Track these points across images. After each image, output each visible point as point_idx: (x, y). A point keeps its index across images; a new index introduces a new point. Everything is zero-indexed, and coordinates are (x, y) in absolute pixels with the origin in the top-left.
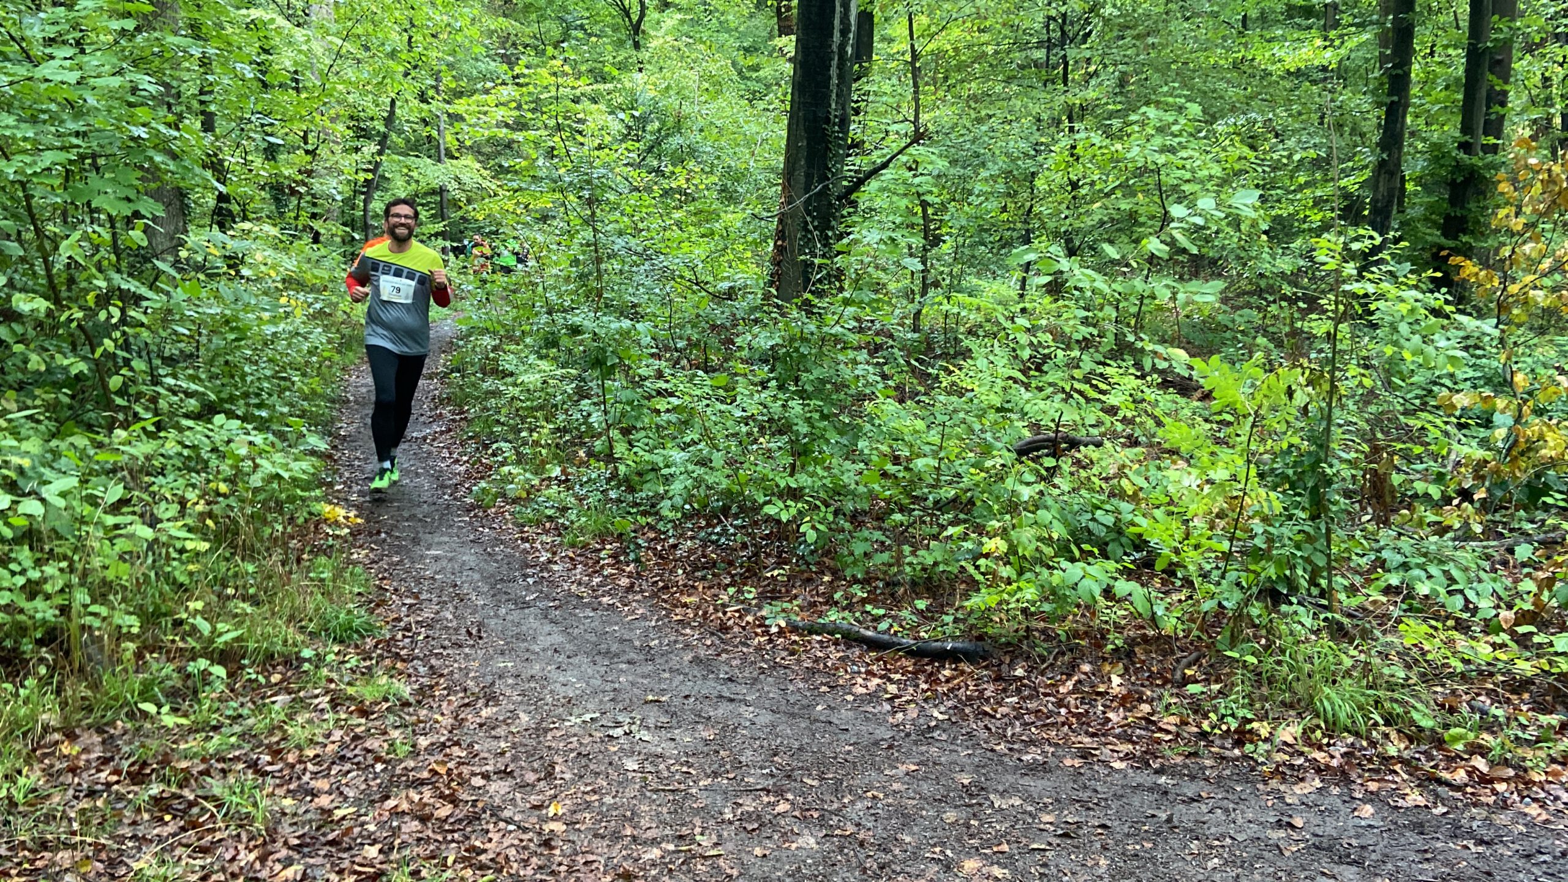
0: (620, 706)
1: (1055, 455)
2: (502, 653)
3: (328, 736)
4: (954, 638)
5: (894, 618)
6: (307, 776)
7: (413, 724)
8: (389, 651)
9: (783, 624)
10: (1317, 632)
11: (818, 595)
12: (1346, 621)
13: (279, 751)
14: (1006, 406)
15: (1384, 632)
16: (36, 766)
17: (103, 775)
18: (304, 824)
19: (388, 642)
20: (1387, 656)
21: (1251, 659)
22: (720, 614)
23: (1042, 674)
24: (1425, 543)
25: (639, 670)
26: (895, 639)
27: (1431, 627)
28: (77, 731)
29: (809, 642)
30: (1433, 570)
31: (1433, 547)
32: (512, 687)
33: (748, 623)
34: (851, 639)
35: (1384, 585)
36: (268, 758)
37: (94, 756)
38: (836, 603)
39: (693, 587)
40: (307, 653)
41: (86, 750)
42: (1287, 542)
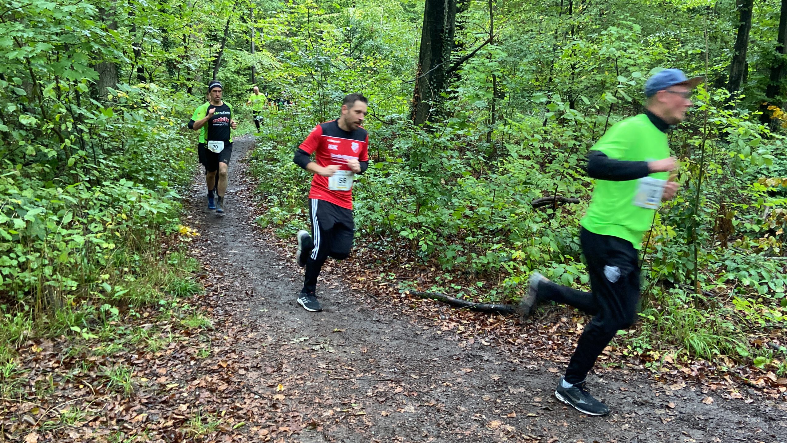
0: (320, 334)
1: (554, 208)
2: (263, 304)
3: (168, 346)
4: (496, 302)
5: (465, 291)
6: (156, 366)
7: (212, 341)
8: (205, 302)
9: (408, 293)
10: (687, 304)
11: (428, 278)
12: (705, 298)
13: (143, 353)
14: (528, 181)
15: (725, 304)
16: (18, 358)
17: (51, 363)
18: (151, 391)
19: (205, 297)
20: (725, 317)
21: (652, 318)
22: (376, 287)
23: (541, 322)
24: (749, 257)
25: (332, 315)
26: (465, 302)
27: (750, 302)
28: (41, 340)
29: (421, 302)
30: (752, 272)
31: (753, 259)
32: (266, 322)
33: (390, 292)
34: (442, 301)
35: (726, 279)
36: (137, 356)
37: (49, 353)
38: (437, 282)
39: (364, 272)
40: (162, 302)
41: (44, 350)
42: (674, 255)
